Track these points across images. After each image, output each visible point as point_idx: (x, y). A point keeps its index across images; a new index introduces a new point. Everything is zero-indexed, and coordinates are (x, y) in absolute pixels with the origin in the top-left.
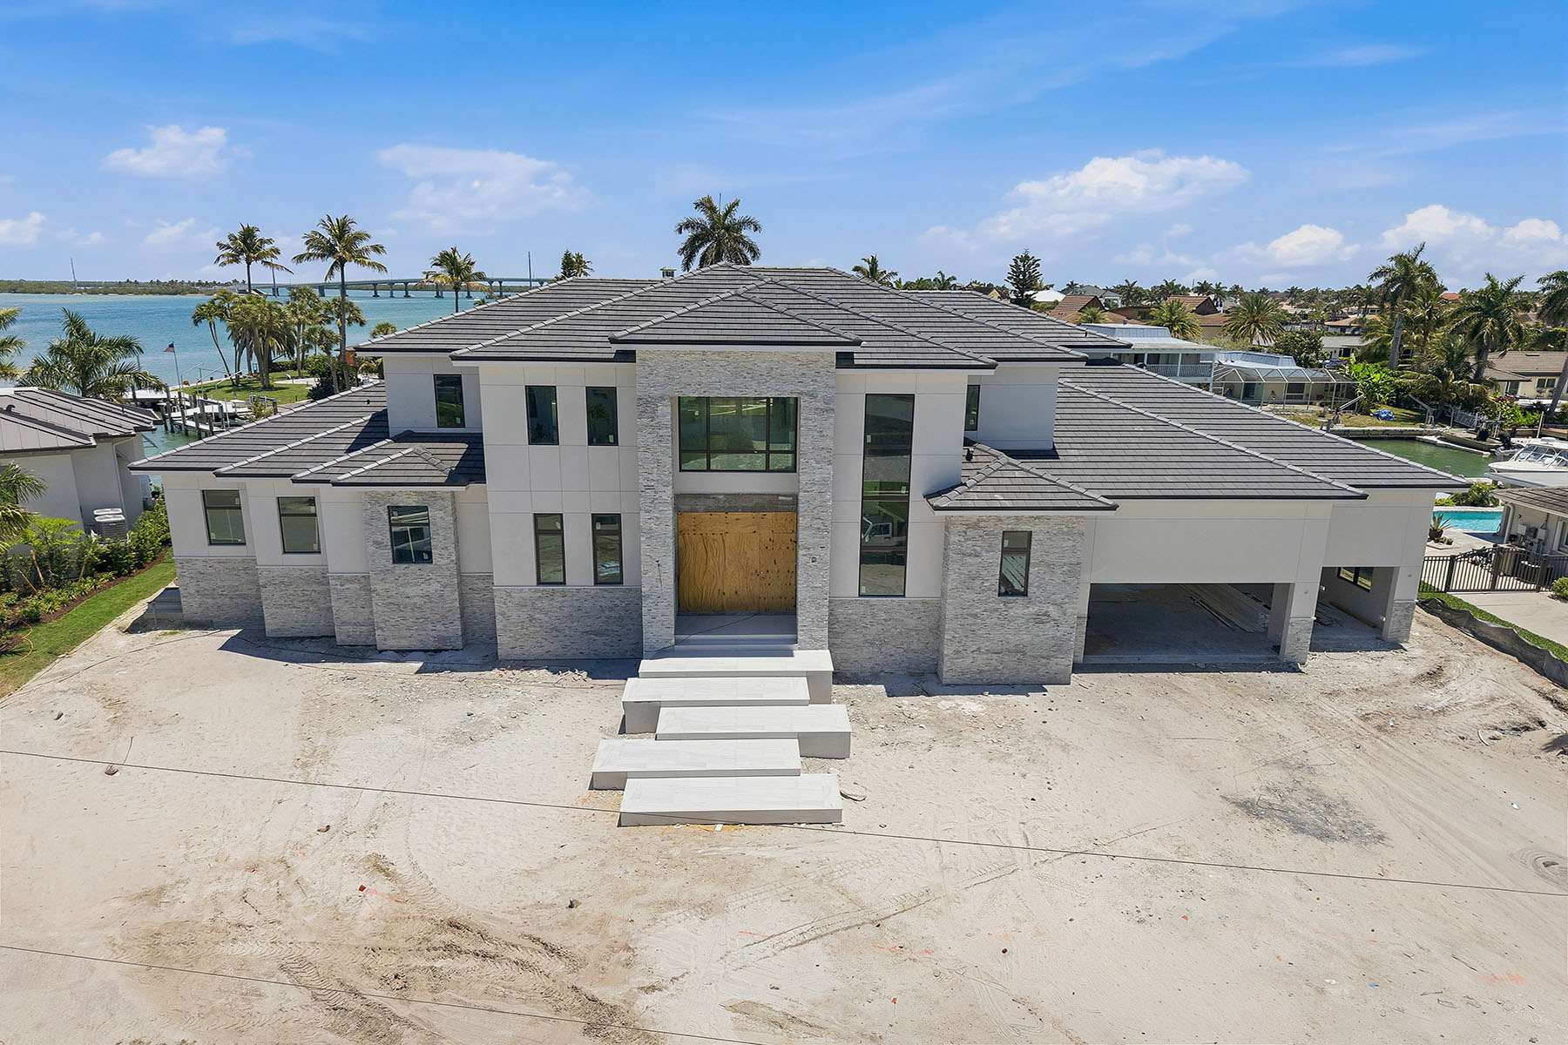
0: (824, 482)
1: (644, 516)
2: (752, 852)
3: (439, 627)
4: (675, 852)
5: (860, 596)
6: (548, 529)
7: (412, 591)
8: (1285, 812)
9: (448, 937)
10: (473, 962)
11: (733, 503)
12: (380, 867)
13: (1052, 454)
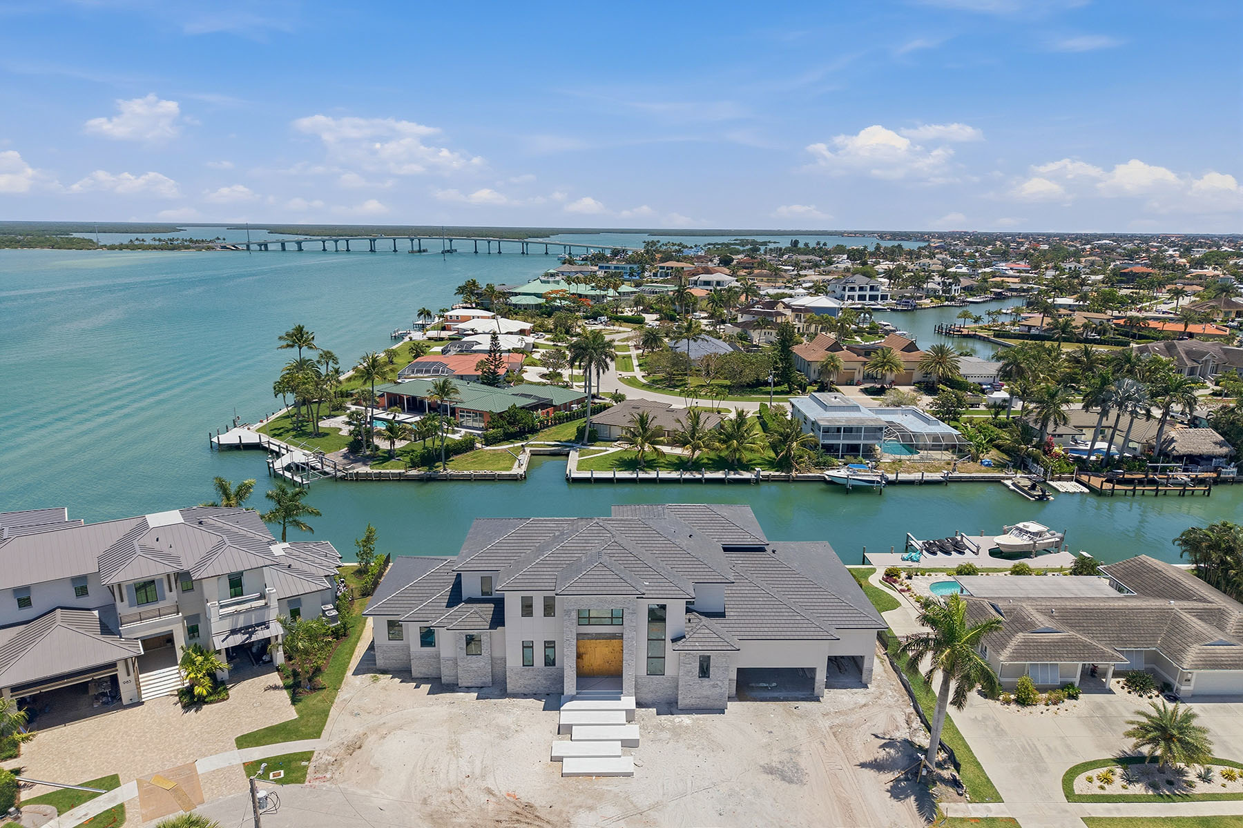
0: (633, 638)
1: (565, 650)
2: (605, 788)
3: (483, 678)
4: (580, 787)
5: (648, 675)
6: (527, 647)
7: (472, 665)
8: (782, 772)
9: (515, 817)
10: (525, 825)
11: (599, 637)
12: (489, 792)
13: (722, 615)
